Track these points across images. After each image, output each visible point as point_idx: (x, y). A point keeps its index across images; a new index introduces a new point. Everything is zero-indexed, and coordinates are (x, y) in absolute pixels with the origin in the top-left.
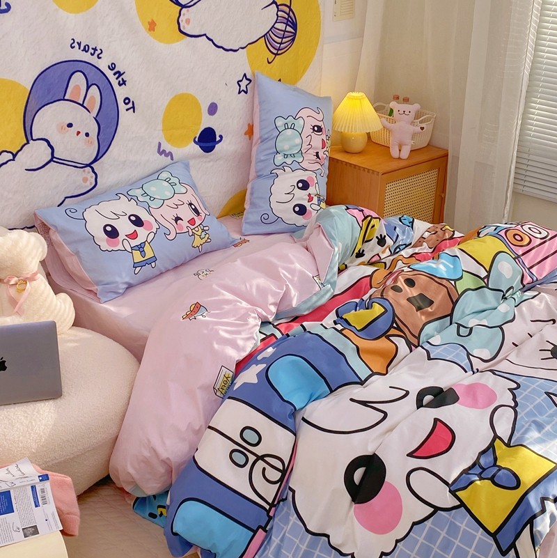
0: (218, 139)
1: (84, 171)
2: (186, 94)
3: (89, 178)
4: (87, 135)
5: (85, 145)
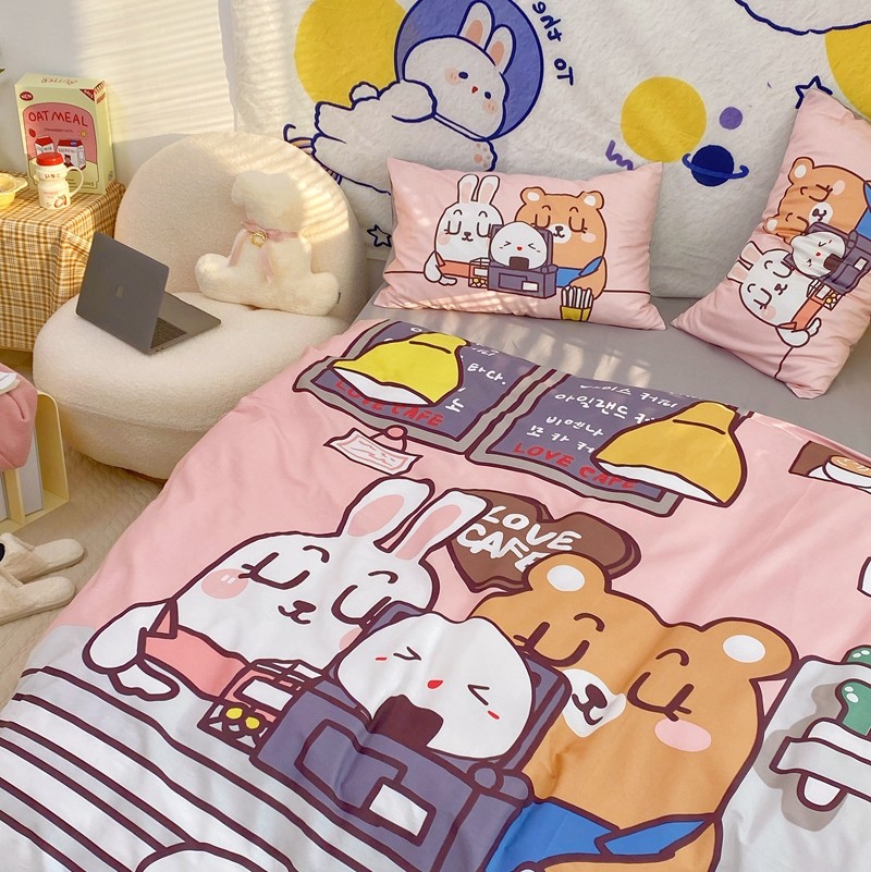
0: (737, 170)
1: (478, 146)
2: (675, 80)
3: (485, 157)
4: (488, 95)
5: (484, 108)
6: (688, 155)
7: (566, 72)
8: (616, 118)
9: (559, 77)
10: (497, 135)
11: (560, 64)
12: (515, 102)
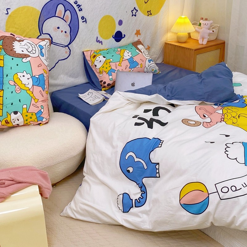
0: (123, 36)
1: (66, 48)
2: (108, 16)
3: (68, 51)
4: (66, 32)
5: (65, 37)
6: (113, 35)
8: (97, 30)
9: (83, 22)
12: (73, 32)
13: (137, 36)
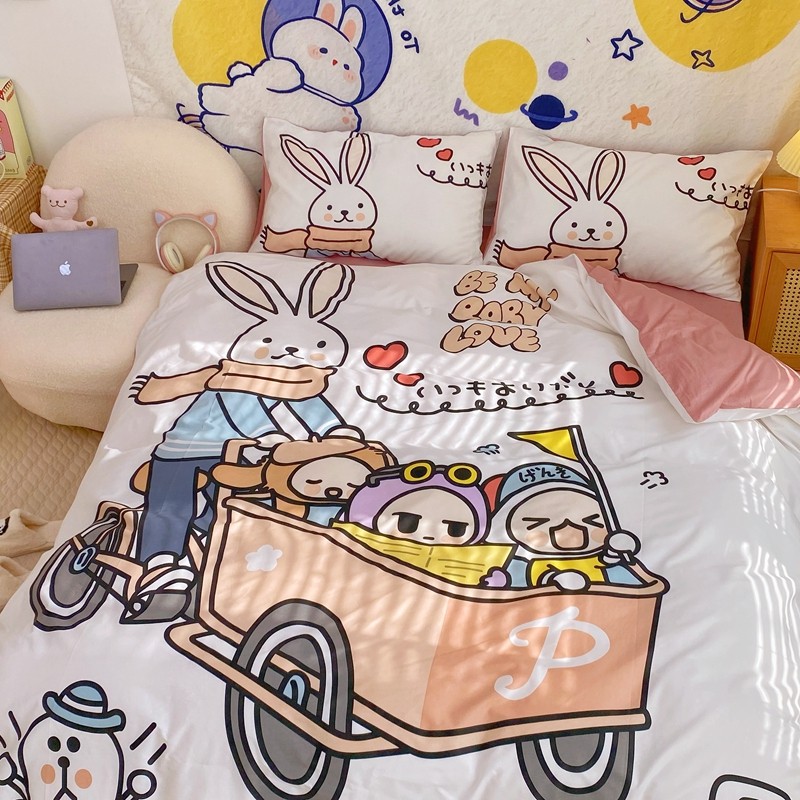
0: (568, 115)
1: (344, 110)
2: (506, 41)
3: (351, 119)
4: (347, 67)
5: (345, 78)
6: (524, 105)
7: (412, 42)
8: (460, 79)
9: (407, 47)
10: (359, 100)
11: (406, 35)
12: (371, 72)
13: (634, 127)
